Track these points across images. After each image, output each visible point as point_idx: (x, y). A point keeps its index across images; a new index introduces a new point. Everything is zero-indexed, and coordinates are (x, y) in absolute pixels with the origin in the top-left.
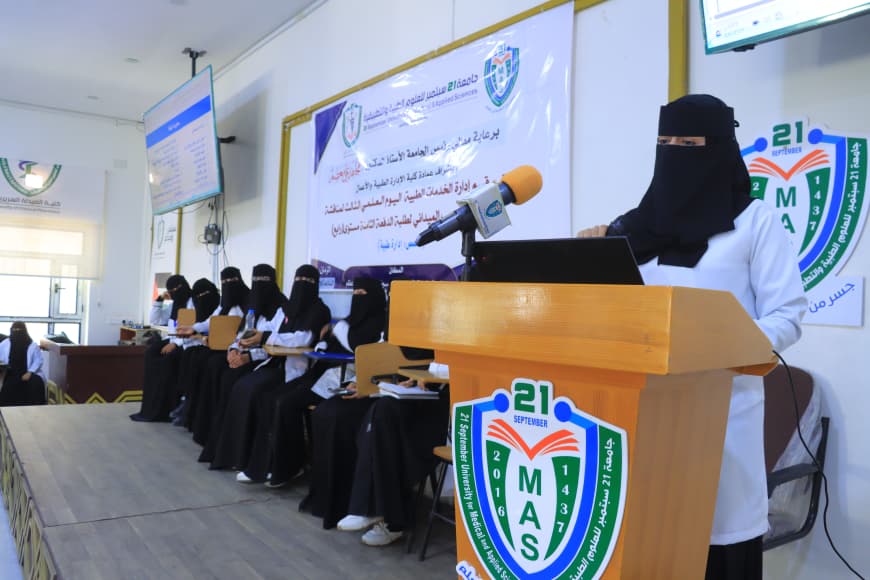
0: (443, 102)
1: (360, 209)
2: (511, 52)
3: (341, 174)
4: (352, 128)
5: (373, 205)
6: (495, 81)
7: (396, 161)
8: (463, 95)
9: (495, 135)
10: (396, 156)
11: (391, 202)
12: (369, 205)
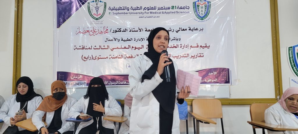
0: (169, 13)
1: (109, 50)
2: (207, 2)
3: (88, 31)
4: (97, 11)
5: (121, 48)
6: (199, 10)
7: (137, 31)
8: (181, 12)
9: (201, 30)
10: (137, 29)
11: (136, 48)
12: (118, 48)
